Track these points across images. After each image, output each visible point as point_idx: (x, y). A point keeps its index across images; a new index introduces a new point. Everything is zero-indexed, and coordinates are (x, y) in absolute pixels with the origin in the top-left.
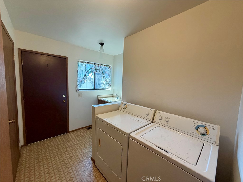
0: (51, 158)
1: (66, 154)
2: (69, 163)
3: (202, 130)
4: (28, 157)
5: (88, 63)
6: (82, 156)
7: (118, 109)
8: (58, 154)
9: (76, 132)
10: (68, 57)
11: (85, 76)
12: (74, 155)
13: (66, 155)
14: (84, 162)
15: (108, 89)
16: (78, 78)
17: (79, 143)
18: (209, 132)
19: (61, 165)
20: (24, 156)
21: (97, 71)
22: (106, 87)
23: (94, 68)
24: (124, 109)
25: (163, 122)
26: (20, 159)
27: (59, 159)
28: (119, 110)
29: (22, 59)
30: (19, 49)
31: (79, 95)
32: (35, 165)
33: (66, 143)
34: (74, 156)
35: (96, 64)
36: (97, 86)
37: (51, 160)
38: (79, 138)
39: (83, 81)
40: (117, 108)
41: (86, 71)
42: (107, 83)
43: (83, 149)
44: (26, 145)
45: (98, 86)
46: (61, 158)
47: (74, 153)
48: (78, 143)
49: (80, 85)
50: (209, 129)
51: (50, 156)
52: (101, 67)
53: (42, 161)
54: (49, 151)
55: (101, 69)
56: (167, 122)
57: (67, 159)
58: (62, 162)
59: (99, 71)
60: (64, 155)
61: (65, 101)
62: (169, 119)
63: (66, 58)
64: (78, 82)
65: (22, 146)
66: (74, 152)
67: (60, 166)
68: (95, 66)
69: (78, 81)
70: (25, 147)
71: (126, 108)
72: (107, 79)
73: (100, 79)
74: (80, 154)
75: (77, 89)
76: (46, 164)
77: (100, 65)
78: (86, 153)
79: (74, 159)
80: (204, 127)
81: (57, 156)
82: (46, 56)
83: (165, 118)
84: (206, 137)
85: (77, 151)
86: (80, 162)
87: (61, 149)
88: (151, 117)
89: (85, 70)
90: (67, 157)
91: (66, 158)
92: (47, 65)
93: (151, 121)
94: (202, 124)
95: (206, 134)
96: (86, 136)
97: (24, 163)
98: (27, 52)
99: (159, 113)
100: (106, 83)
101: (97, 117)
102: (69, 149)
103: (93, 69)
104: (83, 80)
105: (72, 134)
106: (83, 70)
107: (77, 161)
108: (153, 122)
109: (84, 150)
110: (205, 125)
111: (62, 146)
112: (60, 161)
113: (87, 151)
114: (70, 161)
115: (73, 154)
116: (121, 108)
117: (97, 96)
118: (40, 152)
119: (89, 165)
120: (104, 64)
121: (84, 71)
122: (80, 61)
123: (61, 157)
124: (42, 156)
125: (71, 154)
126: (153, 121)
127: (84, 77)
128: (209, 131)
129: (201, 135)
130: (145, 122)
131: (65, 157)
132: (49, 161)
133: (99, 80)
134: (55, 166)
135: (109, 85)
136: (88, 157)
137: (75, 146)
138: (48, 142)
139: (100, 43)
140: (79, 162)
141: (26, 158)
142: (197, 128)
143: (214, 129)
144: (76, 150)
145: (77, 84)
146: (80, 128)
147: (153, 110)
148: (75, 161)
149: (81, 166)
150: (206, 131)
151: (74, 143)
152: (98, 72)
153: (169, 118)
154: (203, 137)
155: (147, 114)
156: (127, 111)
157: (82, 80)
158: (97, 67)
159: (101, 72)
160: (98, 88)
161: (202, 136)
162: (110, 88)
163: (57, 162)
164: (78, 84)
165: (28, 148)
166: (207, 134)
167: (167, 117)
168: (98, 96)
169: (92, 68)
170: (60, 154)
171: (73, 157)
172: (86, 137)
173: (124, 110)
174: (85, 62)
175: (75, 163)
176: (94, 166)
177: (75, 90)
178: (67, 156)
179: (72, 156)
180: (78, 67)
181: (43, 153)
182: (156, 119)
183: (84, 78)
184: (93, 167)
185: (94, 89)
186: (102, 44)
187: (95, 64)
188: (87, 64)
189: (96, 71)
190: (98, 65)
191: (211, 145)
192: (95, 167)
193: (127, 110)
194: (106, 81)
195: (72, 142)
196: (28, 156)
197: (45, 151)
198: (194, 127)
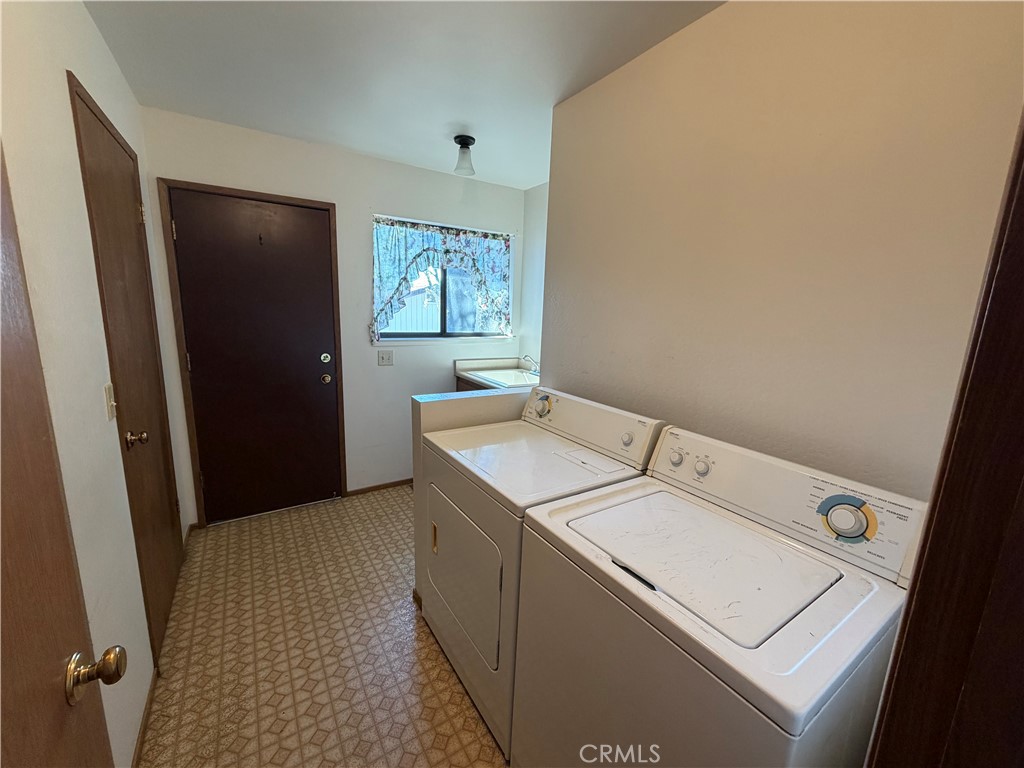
0: (278, 575)
1: (330, 569)
2: (336, 598)
3: (844, 518)
4: (208, 564)
5: (414, 225)
6: (382, 582)
7: (519, 416)
8: (304, 564)
9: (371, 496)
10: (334, 205)
11: (405, 279)
12: (357, 573)
13: (327, 573)
14: (386, 604)
15: (499, 334)
16: (376, 291)
17: (379, 536)
18: (879, 530)
19: (309, 603)
20: (196, 559)
21: (454, 258)
22: (493, 326)
23: (441, 248)
24: (541, 416)
25: (684, 473)
26: (183, 568)
27: (304, 583)
28: (520, 419)
29: (172, 219)
30: (160, 180)
31: (381, 355)
32: (228, 593)
33: (332, 531)
34: (354, 577)
35: (448, 229)
36: (453, 323)
37: (279, 581)
38: (380, 517)
39: (397, 301)
40: (515, 412)
41: (408, 262)
42: (496, 310)
43: (388, 557)
44: (204, 527)
45: (460, 320)
46: (310, 578)
47: (357, 568)
48: (374, 537)
49: (384, 317)
50: (879, 517)
51: (277, 569)
52: (468, 243)
53: (249, 580)
54: (275, 553)
55: (468, 251)
56: (704, 474)
57: (331, 585)
58: (314, 594)
59: (462, 259)
60: (323, 571)
61: (328, 379)
62: (713, 463)
63: (328, 210)
64: (377, 307)
65: (192, 528)
66: (355, 564)
67: (305, 604)
68: (442, 237)
69: (375, 301)
70: (203, 531)
71: (549, 411)
72: (493, 294)
73: (465, 293)
74: (375, 575)
75: (373, 332)
76: (260, 593)
77: (465, 233)
78: (397, 574)
79: (354, 588)
80: (858, 505)
81: (298, 572)
82: (254, 202)
83: (697, 457)
84: (861, 547)
85: (368, 563)
86: (371, 601)
87: (315, 550)
88: (638, 453)
89: (403, 257)
90: (329, 579)
91: (326, 583)
92: (261, 239)
93: (640, 468)
94: (852, 494)
95: (861, 536)
96: (406, 515)
97: (195, 582)
98: (188, 190)
99: (672, 437)
100: (490, 309)
101: (428, 442)
102: (341, 554)
103: (436, 250)
104: (395, 297)
105: (356, 501)
106: (397, 258)
107: (362, 597)
108: (644, 472)
109: (391, 563)
110: (864, 498)
111: (318, 541)
112: (306, 589)
113: (401, 566)
114: (339, 593)
115: (351, 572)
116: (529, 410)
117: (452, 362)
118: (247, 552)
119: (405, 615)
120: (480, 231)
121: (399, 260)
122: (384, 217)
123: (309, 575)
124: (251, 565)
125: (347, 570)
126: (647, 469)
127: (400, 285)
128: (880, 526)
129: (837, 539)
130: (609, 470)
131: (325, 577)
132: (272, 585)
133: (460, 296)
134: (289, 602)
135: (503, 317)
136: (404, 586)
137: (363, 545)
138: (275, 521)
139: (456, 138)
140: (369, 598)
141: (202, 567)
142: (826, 508)
143: (901, 517)
144: (363, 558)
145: (373, 314)
146: (388, 481)
147: (652, 422)
148: (357, 595)
149: (373, 613)
150: (862, 524)
151: (360, 533)
152: (455, 264)
153: (711, 460)
154: (847, 546)
155: (626, 439)
156: (548, 422)
157: (392, 298)
158: (452, 244)
159: (471, 262)
160: (458, 330)
161: (842, 545)
162: (508, 332)
163: (298, 591)
164: (375, 311)
165: (210, 533)
166: (867, 535)
167: (702, 457)
168: (455, 362)
169: (432, 246)
170: (308, 566)
171: (352, 582)
172: (404, 517)
173: (542, 420)
174: (403, 223)
175: (354, 602)
176: (418, 621)
177: (365, 337)
178: (332, 575)
179: (349, 576)
180: (375, 245)
181: (254, 555)
182: (660, 463)
183: (401, 288)
184: (415, 621)
185: (443, 334)
186: (464, 141)
187: (443, 228)
188: (412, 230)
189: (450, 261)
190: (457, 235)
191: (874, 583)
192: (423, 623)
193: (550, 420)
194: (490, 300)
195: (353, 530)
196: (208, 562)
197: (263, 550)
198: (812, 504)
